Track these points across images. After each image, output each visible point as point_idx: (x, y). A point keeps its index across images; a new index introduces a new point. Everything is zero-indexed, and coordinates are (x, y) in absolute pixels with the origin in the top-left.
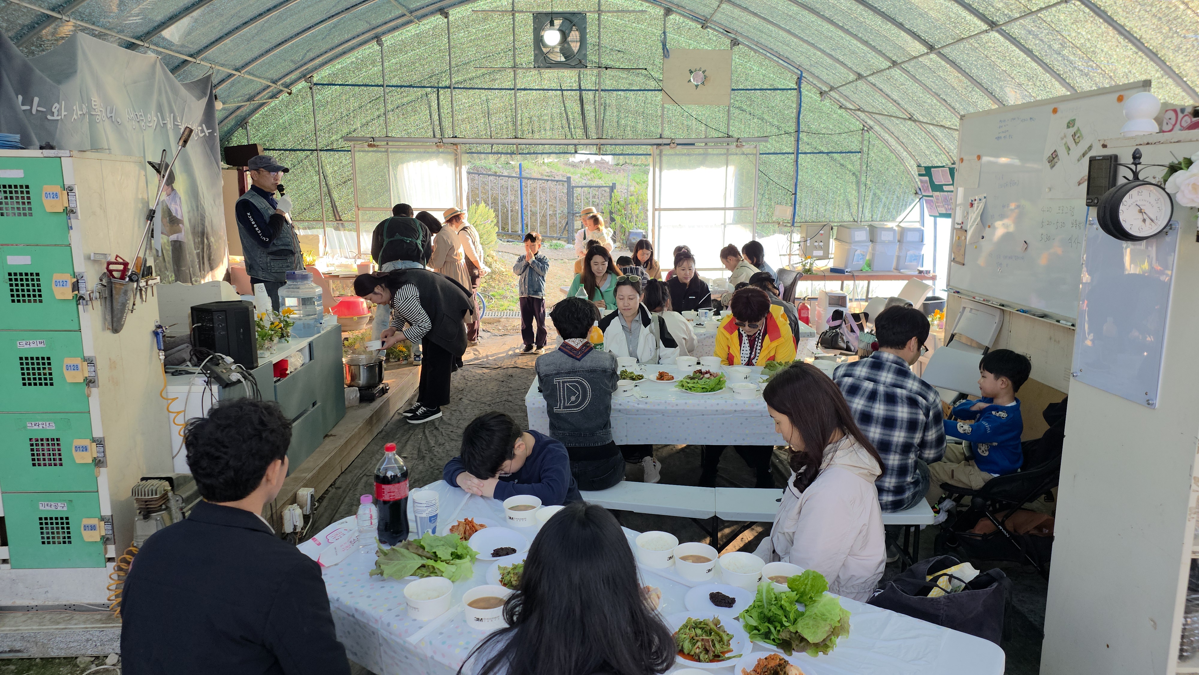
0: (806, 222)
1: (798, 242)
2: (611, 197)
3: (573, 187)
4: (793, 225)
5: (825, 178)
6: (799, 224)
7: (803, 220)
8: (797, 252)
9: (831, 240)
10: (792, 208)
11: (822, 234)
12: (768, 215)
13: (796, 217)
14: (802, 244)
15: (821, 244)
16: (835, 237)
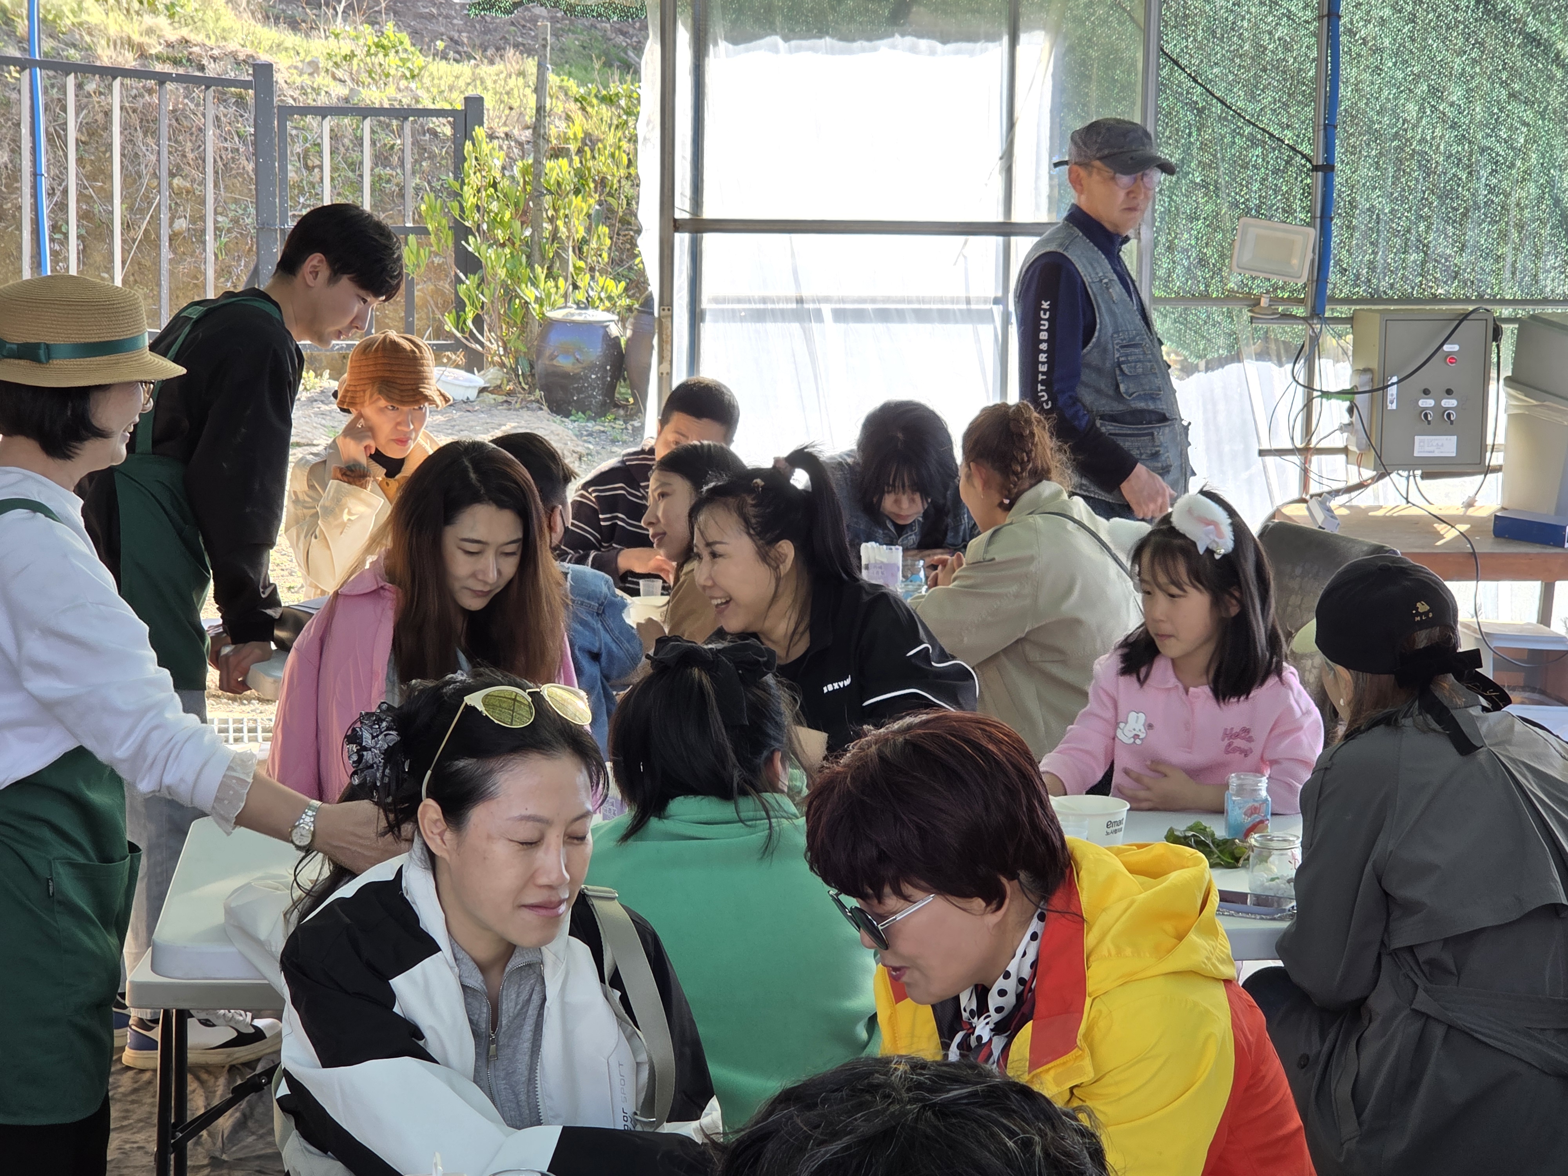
0: (1374, 299)
1: (1342, 394)
2: (459, 159)
3: (287, 112)
4: (1316, 313)
5: (1456, 94)
6: (1344, 311)
7: (1361, 291)
8: (1339, 440)
9: (1493, 387)
10: (1313, 234)
11: (1451, 358)
12: (1202, 262)
13: (1333, 277)
14: (1361, 400)
15: (1450, 403)
16: (1507, 371)
